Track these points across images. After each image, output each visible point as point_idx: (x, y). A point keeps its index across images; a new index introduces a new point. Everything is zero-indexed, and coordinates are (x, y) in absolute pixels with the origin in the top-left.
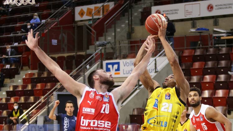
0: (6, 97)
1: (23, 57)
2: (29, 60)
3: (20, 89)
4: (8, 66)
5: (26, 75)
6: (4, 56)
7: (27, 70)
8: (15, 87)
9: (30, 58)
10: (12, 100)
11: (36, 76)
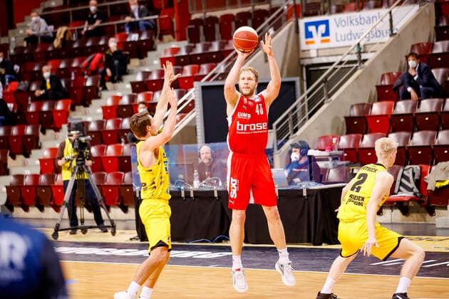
0: (130, 92)
1: (161, 20)
2: (172, 23)
3: (155, 77)
4: (134, 37)
5: (165, 51)
6: (128, 19)
7: (170, 41)
8: (146, 74)
9: (174, 20)
10: (140, 98)
11: (183, 53)
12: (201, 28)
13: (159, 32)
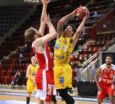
2: (91, 36)
3: (85, 50)
4: (80, 39)
5: (89, 43)
11: (94, 44)
12: (99, 37)
13: (87, 38)
